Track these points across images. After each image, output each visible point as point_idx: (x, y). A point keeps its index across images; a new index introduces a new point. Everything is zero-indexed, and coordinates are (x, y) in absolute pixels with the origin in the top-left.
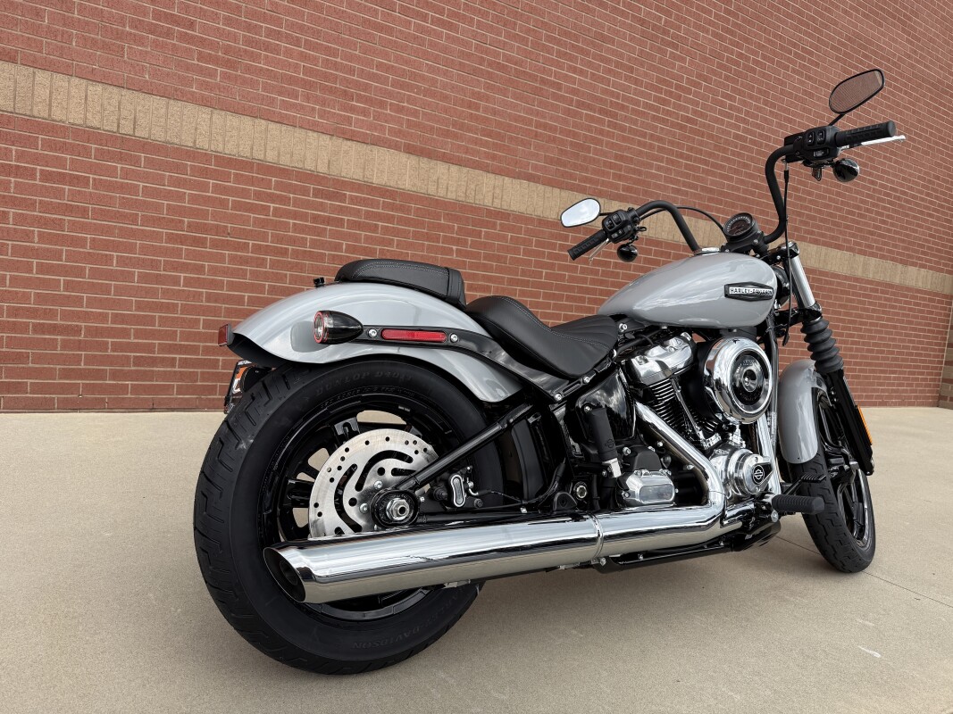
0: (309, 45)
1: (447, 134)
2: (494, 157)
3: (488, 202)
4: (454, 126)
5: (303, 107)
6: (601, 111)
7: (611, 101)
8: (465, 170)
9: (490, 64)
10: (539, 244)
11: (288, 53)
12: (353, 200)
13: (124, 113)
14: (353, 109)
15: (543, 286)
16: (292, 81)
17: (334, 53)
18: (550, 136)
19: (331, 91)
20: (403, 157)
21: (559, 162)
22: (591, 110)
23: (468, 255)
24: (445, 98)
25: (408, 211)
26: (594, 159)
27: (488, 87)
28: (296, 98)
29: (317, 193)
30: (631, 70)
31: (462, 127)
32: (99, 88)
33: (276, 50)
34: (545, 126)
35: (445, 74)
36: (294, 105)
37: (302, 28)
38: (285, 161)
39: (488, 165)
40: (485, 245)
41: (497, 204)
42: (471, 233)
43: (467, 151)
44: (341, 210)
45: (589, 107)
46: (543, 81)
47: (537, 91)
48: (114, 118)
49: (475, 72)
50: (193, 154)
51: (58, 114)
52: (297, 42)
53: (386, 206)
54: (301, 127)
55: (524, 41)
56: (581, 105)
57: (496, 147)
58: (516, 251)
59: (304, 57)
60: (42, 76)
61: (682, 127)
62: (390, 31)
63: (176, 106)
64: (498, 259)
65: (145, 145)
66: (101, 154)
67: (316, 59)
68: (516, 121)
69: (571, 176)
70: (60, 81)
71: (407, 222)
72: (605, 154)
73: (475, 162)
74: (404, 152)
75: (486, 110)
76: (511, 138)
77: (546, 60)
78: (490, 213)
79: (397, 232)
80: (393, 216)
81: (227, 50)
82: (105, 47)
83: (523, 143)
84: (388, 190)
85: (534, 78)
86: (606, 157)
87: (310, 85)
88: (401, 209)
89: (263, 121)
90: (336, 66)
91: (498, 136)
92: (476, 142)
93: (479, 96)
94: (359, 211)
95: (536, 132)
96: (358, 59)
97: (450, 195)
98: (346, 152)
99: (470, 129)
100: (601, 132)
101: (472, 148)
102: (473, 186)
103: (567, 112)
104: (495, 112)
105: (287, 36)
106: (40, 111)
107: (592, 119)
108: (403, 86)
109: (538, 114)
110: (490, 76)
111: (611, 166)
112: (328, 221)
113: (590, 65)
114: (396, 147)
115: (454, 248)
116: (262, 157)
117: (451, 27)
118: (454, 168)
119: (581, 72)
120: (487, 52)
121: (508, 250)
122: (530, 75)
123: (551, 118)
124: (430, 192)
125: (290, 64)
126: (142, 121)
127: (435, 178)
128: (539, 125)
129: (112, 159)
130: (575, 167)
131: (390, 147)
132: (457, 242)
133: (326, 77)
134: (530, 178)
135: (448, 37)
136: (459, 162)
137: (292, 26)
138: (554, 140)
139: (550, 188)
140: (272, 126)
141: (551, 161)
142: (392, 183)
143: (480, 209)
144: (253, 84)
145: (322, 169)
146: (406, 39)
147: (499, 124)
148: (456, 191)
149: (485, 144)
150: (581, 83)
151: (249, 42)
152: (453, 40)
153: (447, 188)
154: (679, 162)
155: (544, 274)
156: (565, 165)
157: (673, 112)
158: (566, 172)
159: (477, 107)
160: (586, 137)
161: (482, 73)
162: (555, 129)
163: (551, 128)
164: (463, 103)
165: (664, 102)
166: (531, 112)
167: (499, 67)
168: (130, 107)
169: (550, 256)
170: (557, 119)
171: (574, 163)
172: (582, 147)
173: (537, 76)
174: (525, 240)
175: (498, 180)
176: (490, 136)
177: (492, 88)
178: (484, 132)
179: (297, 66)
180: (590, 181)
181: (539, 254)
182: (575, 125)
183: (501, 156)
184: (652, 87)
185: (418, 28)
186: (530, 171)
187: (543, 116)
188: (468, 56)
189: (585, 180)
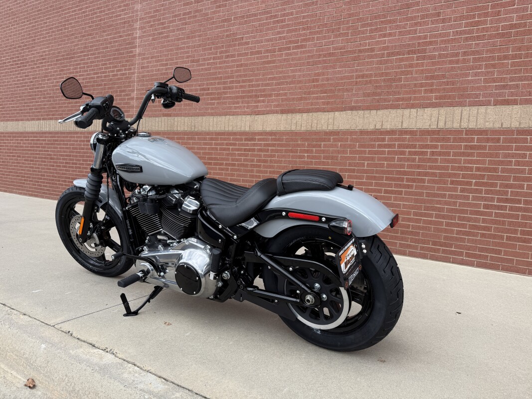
0: (244, 81)
1: (301, 99)
2: (328, 103)
3: (325, 128)
4: (305, 94)
5: (241, 107)
6: (409, 52)
7: (419, 43)
8: (311, 114)
9: (325, 56)
10: (361, 146)
11: (236, 87)
12: (259, 140)
13: (193, 124)
14: (259, 102)
15: (366, 172)
16: (237, 97)
17: (252, 81)
18: (366, 81)
19: (251, 97)
20: (279, 116)
21: (374, 94)
22: (400, 55)
23: (313, 157)
24: (300, 82)
25: (282, 140)
26: (405, 85)
29: (246, 140)
31: (309, 93)
33: (232, 88)
34: (363, 76)
35: (300, 70)
36: (238, 107)
37: (240, 76)
38: (235, 130)
39: (324, 108)
40: (323, 152)
41: (330, 128)
42: (314, 146)
43: (312, 104)
44: (254, 145)
45: (398, 54)
46: (360, 51)
47: (355, 59)
49: (315, 63)
50: (208, 133)
51: (179, 129)
52: (239, 82)
53: (272, 140)
54: (240, 115)
55: (346, 34)
56: (389, 55)
57: (329, 97)
58: (344, 152)
59: (241, 87)
60: (176, 118)
61: (503, 35)
62: (274, 62)
63: (204, 118)
64: (332, 158)
65: (197, 133)
67: (245, 86)
68: (342, 79)
69: (385, 100)
70: (179, 118)
71: (281, 145)
72: (416, 79)
74: (280, 113)
75: (323, 80)
76: (339, 90)
77: (362, 39)
79: (277, 151)
80: (275, 144)
81: (218, 94)
83: (347, 90)
84: (273, 133)
85: (354, 52)
86: (416, 80)
88: (279, 140)
89: (228, 116)
90: (252, 85)
91: (331, 91)
92: (317, 98)
93: (318, 74)
95: (357, 81)
96: (261, 80)
98: (256, 120)
99: (313, 93)
100: (411, 66)
101: (315, 102)
102: (316, 122)
103: (381, 62)
104: (328, 79)
105: (236, 81)
106: (175, 129)
107: (401, 60)
108: (279, 84)
109: (357, 70)
110: (325, 62)
111: (422, 85)
112: (249, 150)
113: (398, 27)
114: (277, 112)
115: (306, 155)
116: (227, 130)
117: (302, 47)
118: (305, 115)
119: (390, 34)
120: (323, 50)
121: (339, 152)
122: (350, 52)
123: (367, 70)
124: (292, 129)
126: (196, 126)
127: (295, 122)
128: (358, 77)
130: (389, 93)
131: (274, 113)
132: (307, 151)
133: (249, 92)
134: (352, 109)
135: (301, 52)
136: (308, 111)
137: (237, 77)
138: (370, 82)
139: (369, 111)
140: (231, 117)
141: (368, 95)
142: (275, 129)
143: (320, 132)
144: (225, 103)
145: (247, 129)
146: (281, 62)
147: (331, 85)
148: (306, 126)
149: (322, 98)
150: (389, 41)
151: (224, 88)
152: (304, 52)
153: (301, 125)
154: (503, 63)
155: (366, 164)
156: (380, 94)
157: (491, 27)
158: (381, 98)
159: (317, 80)
160: (396, 73)
161: (320, 62)
162: (371, 75)
163: (367, 76)
164: (309, 81)
165: (477, 23)
166: (352, 71)
167: (330, 55)
168: (194, 122)
169: (370, 152)
170: (372, 69)
171: (387, 91)
172: (394, 80)
173: (356, 50)
174: (350, 145)
175: (331, 115)
176: (325, 93)
177: (326, 68)
178: (322, 92)
179: (239, 91)
180: (403, 99)
181: (361, 152)
182: (387, 68)
183: (332, 101)
184: (462, 18)
185: (287, 54)
186: (353, 105)
187: (361, 71)
188: (312, 57)
189: (398, 100)
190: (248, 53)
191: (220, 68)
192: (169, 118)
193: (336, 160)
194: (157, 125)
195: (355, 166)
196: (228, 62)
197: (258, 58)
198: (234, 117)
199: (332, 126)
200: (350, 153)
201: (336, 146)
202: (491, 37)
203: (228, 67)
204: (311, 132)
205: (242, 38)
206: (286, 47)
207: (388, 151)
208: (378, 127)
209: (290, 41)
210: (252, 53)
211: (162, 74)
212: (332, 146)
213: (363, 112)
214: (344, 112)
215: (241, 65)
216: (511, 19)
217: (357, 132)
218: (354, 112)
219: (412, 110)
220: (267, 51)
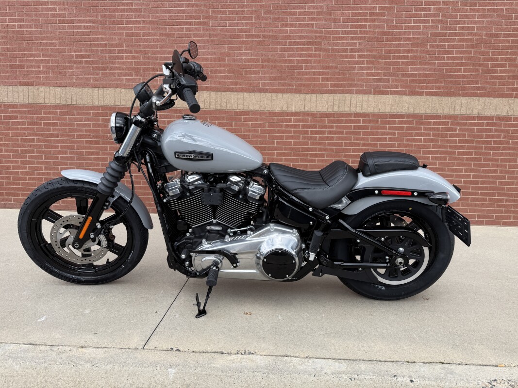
0: (136, 52)
2: (236, 84)
3: (235, 107)
4: (211, 72)
5: (135, 79)
6: (308, 44)
7: (316, 36)
8: (219, 93)
9: (230, 36)
10: (270, 126)
11: (128, 58)
13: (68, 96)
15: (276, 149)
16: (129, 69)
17: (148, 52)
18: (272, 66)
21: (280, 79)
22: (300, 45)
26: (306, 72)
27: (229, 48)
28: (132, 76)
30: (330, 14)
31: (216, 72)
32: (59, 88)
33: (122, 58)
34: (268, 61)
37: (132, 46)
39: (233, 88)
41: (240, 107)
43: (220, 83)
45: (299, 43)
46: (264, 37)
47: (260, 43)
48: (64, 99)
49: (221, 42)
50: (92, 108)
51: (47, 101)
52: (131, 52)
55: (250, 18)
56: (291, 43)
57: (238, 78)
58: (255, 131)
59: (134, 58)
60: (41, 89)
61: (377, 39)
62: (173, 35)
63: (85, 90)
65: (76, 107)
66: (62, 113)
67: (139, 57)
68: (248, 62)
69: (289, 85)
70: (47, 89)
72: (314, 68)
73: (224, 88)
75: (229, 60)
76: (246, 72)
77: (265, 25)
78: (236, 113)
81: (103, 63)
82: (60, 73)
83: (254, 73)
85: (259, 36)
86: (315, 69)
87: (137, 69)
89: (119, 89)
90: (148, 58)
91: (238, 72)
92: (225, 78)
93: (224, 54)
94: (164, 121)
95: (263, 65)
96: (159, 52)
97: (211, 107)
99: (220, 72)
100: (310, 56)
101: (223, 81)
102: (225, 101)
103: (284, 50)
104: (234, 60)
105: (126, 50)
106: (41, 101)
107: (302, 50)
109: (262, 55)
110: (230, 43)
111: (320, 73)
113: (297, 19)
116: (119, 104)
117: (204, 24)
118: (213, 93)
119: (291, 25)
120: (227, 30)
121: (250, 131)
122: (255, 36)
123: (272, 55)
125: (128, 62)
126: (74, 99)
128: (264, 61)
129: (65, 115)
130: (292, 79)
133: (144, 64)
134: (260, 91)
135: (204, 29)
137: (128, 46)
138: (276, 67)
139: (275, 94)
140: (122, 90)
141: (274, 79)
143: (230, 111)
144: (114, 74)
146: (181, 36)
147: (238, 66)
148: (215, 105)
149: (230, 78)
150: (291, 31)
151: (111, 57)
152: (207, 30)
153: (210, 104)
154: (378, 62)
155: (276, 142)
156: (284, 79)
157: (370, 31)
158: (285, 83)
159: (224, 60)
160: (298, 61)
161: (225, 42)
162: (275, 61)
163: (272, 61)
164: (215, 60)
165: (360, 27)
166: (258, 55)
167: (235, 36)
168: (69, 94)
169: (279, 132)
170: (276, 55)
171: (291, 77)
172: (296, 67)
173: (260, 35)
174: (261, 124)
175: (240, 95)
176: (233, 73)
177: (232, 48)
178: (229, 72)
179: (131, 62)
180: (304, 85)
181: (271, 131)
182: (290, 56)
183: (241, 82)
184: (348, 20)
185: (188, 30)
186: (261, 87)
187: (266, 55)
188: (216, 35)
189: (301, 85)
190: (140, 21)
191: (104, 34)
192: (30, 88)
193: (248, 138)
194: (10, 95)
195: (266, 144)
196: (114, 28)
197: (153, 29)
198: (127, 90)
199: (242, 106)
200: (261, 132)
201: (247, 125)
202: (370, 39)
203: (115, 34)
204: (221, 111)
205: (132, 3)
206: (186, 22)
207: (294, 131)
208: (285, 109)
209: (191, 16)
210: (145, 23)
211: (13, 32)
212: (243, 125)
213: (270, 94)
214: (253, 94)
215: (133, 34)
216: (383, 27)
217: (266, 113)
218: (262, 94)
219: (313, 95)
220: (164, 23)
